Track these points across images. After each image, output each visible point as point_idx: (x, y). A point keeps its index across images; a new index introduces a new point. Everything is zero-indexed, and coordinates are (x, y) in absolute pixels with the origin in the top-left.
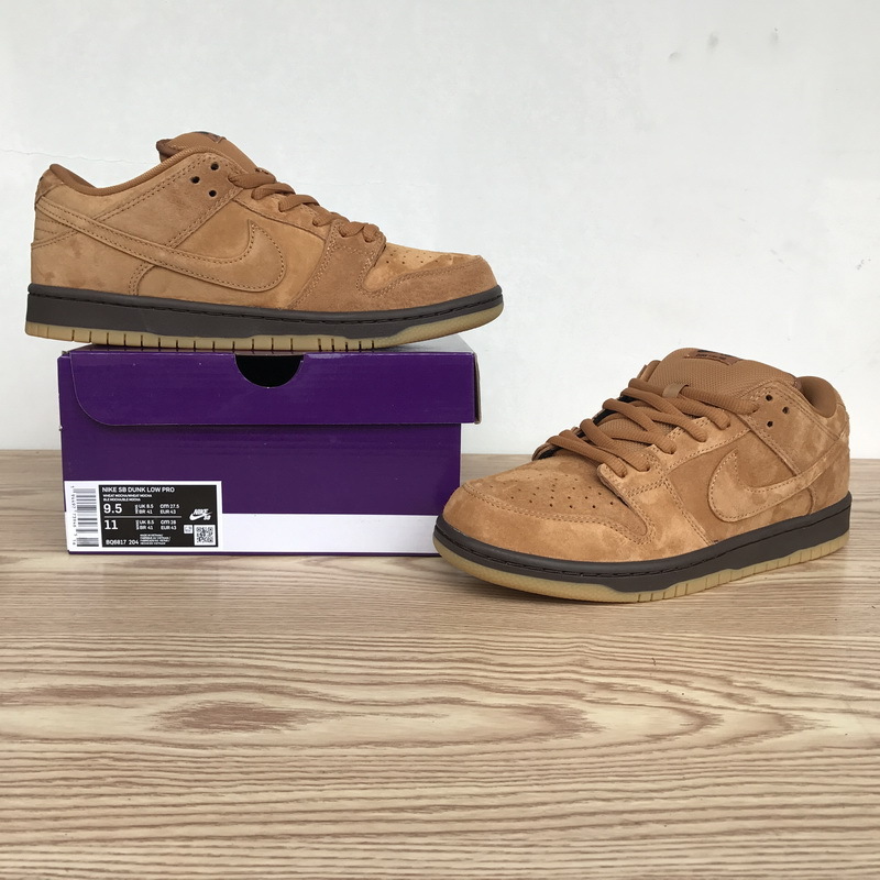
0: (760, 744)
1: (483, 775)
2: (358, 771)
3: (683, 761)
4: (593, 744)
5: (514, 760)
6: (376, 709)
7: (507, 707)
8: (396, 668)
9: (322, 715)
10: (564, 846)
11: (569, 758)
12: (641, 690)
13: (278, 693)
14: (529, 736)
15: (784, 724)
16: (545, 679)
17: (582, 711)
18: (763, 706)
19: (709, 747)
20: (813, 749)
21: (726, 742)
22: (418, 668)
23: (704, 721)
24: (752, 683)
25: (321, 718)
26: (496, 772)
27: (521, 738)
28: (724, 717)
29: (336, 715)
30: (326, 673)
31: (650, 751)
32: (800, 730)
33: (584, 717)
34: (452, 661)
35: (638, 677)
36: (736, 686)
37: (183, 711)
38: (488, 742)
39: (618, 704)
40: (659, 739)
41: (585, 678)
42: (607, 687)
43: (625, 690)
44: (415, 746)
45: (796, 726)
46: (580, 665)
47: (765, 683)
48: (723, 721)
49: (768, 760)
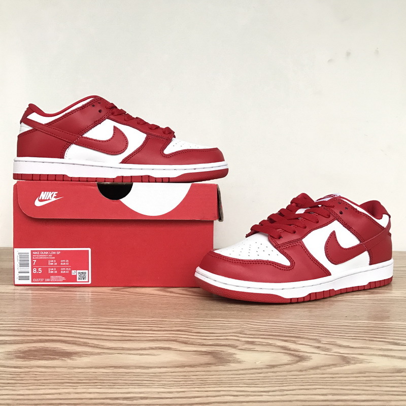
0: (330, 370)
1: (170, 383)
2: (100, 380)
3: (285, 377)
4: (236, 369)
5: (189, 376)
6: (122, 352)
7: (194, 351)
8: (141, 334)
9: (92, 354)
11: (220, 375)
12: (270, 345)
13: (73, 344)
14: (202, 365)
15: (346, 360)
16: (219, 339)
17: (234, 354)
18: (335, 352)
19: (301, 371)
20: (360, 373)
21: (311, 369)
22: (152, 334)
23: (301, 359)
24: (331, 342)
25: (91, 355)
26: (177, 381)
27: (196, 365)
29: (99, 354)
30: (102, 335)
31: (267, 372)
32: (355, 364)
33: (235, 356)
34: (172, 331)
35: (269, 338)
36: (323, 343)
37: (18, 351)
38: (178, 367)
39: (255, 350)
41: (241, 339)
42: (252, 343)
43: (261, 344)
45: (353, 362)
46: (240, 333)
47: (339, 342)
48: (312, 359)
49: (333, 378)
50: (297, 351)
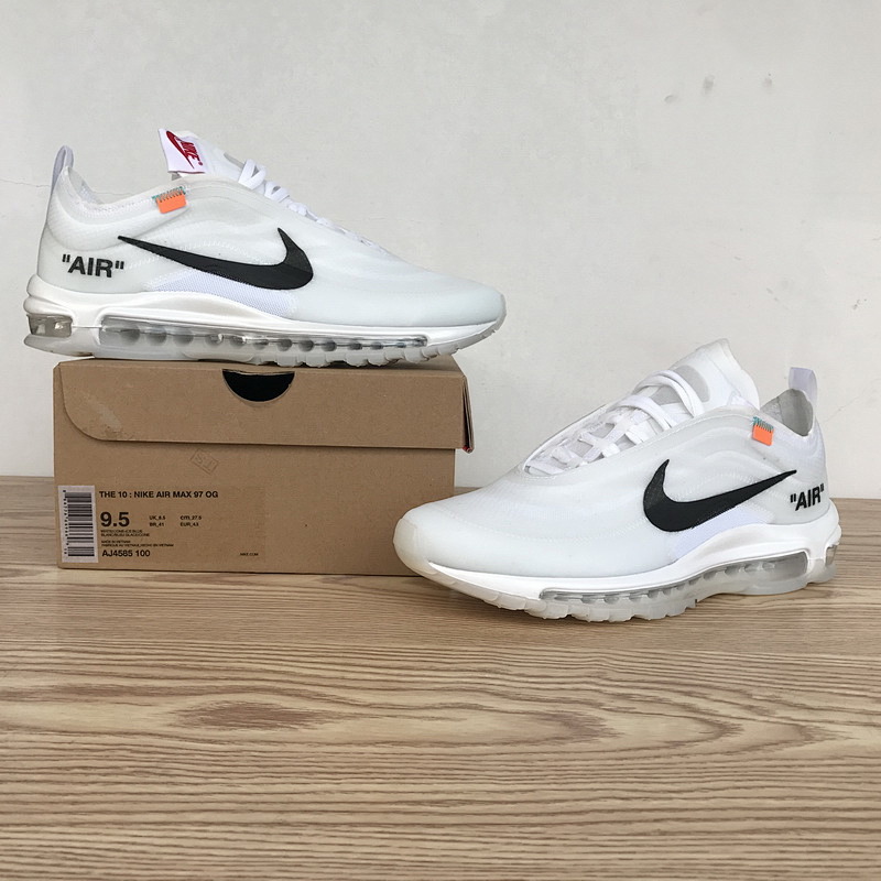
0: (777, 752)
1: (502, 774)
2: (374, 767)
3: (703, 765)
4: (612, 748)
5: (532, 761)
6: (394, 712)
7: (525, 713)
8: (414, 676)
9: (340, 717)
10: (582, 840)
11: (587, 760)
12: (660, 701)
13: (297, 696)
14: (547, 739)
15: (805, 734)
16: (563, 689)
17: (601, 719)
18: (782, 718)
19: (729, 753)
20: (834, 758)
21: (745, 749)
22: (436, 677)
23: (724, 729)
24: (771, 696)
25: (338, 718)
26: (513, 771)
27: (538, 741)
28: (744, 727)
29: (353, 716)
30: (343, 678)
31: (670, 756)
32: (821, 740)
33: (603, 723)
34: (471, 671)
35: (656, 689)
36: (756, 699)
37: (201, 710)
38: (506, 744)
39: (636, 713)
40: (678, 745)
41: (603, 688)
42: (626, 697)
43: (644, 701)
44: (432, 746)
45: (817, 737)
46: (599, 677)
47: (786, 697)
48: (742, 730)
49: (788, 766)
50: (712, 715)
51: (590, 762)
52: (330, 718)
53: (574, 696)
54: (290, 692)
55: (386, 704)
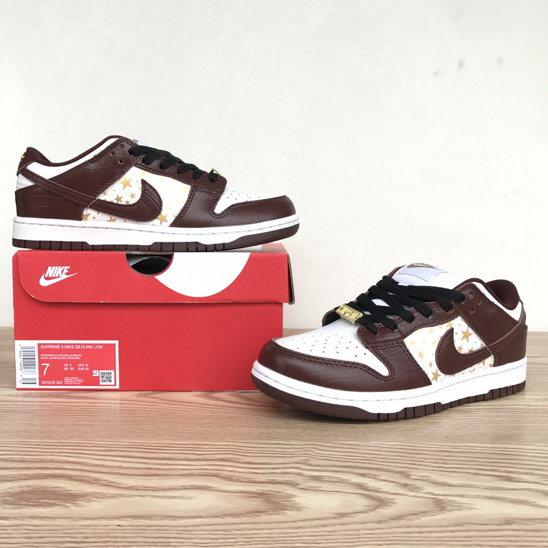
0: (418, 521)
1: (204, 541)
2: (112, 537)
3: (357, 532)
4: (294, 519)
5: (230, 530)
6: (144, 493)
7: (240, 492)
8: (171, 465)
9: (105, 496)
11: (272, 529)
12: (341, 481)
13: (81, 481)
14: (248, 513)
15: (440, 505)
16: (275, 473)
17: (294, 496)
18: (427, 493)
19: (379, 522)
20: (457, 525)
21: (393, 519)
22: (186, 465)
23: (382, 503)
24: (424, 476)
25: (102, 498)
26: (214, 539)
27: (242, 514)
28: (396, 501)
29: (114, 496)
30: (120, 467)
31: (334, 525)
32: (451, 511)
33: (294, 499)
34: (213, 460)
35: (342, 472)
36: (412, 479)
37: (7, 493)
38: (217, 517)
39: (322, 491)
40: (343, 516)
41: (304, 472)
42: (318, 479)
43: (330, 481)
44: (162, 519)
45: (449, 508)
46: (304, 464)
47: (435, 477)
48: (395, 503)
49: (421, 533)
50: (377, 491)
51: (274, 531)
52: (97, 497)
53: (280, 478)
54: (76, 478)
55: (142, 487)
